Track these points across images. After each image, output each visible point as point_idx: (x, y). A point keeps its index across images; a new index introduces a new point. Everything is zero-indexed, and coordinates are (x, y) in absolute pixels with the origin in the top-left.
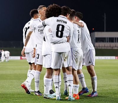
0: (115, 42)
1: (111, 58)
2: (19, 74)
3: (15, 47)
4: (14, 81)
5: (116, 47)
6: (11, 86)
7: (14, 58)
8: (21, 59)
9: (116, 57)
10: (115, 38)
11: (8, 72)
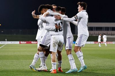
0: (94, 30)
1: (90, 43)
2: (18, 55)
3: (15, 34)
4: (14, 60)
5: (94, 34)
6: (11, 65)
7: (15, 43)
8: (20, 43)
9: (95, 42)
10: (94, 27)
11: (10, 54)
